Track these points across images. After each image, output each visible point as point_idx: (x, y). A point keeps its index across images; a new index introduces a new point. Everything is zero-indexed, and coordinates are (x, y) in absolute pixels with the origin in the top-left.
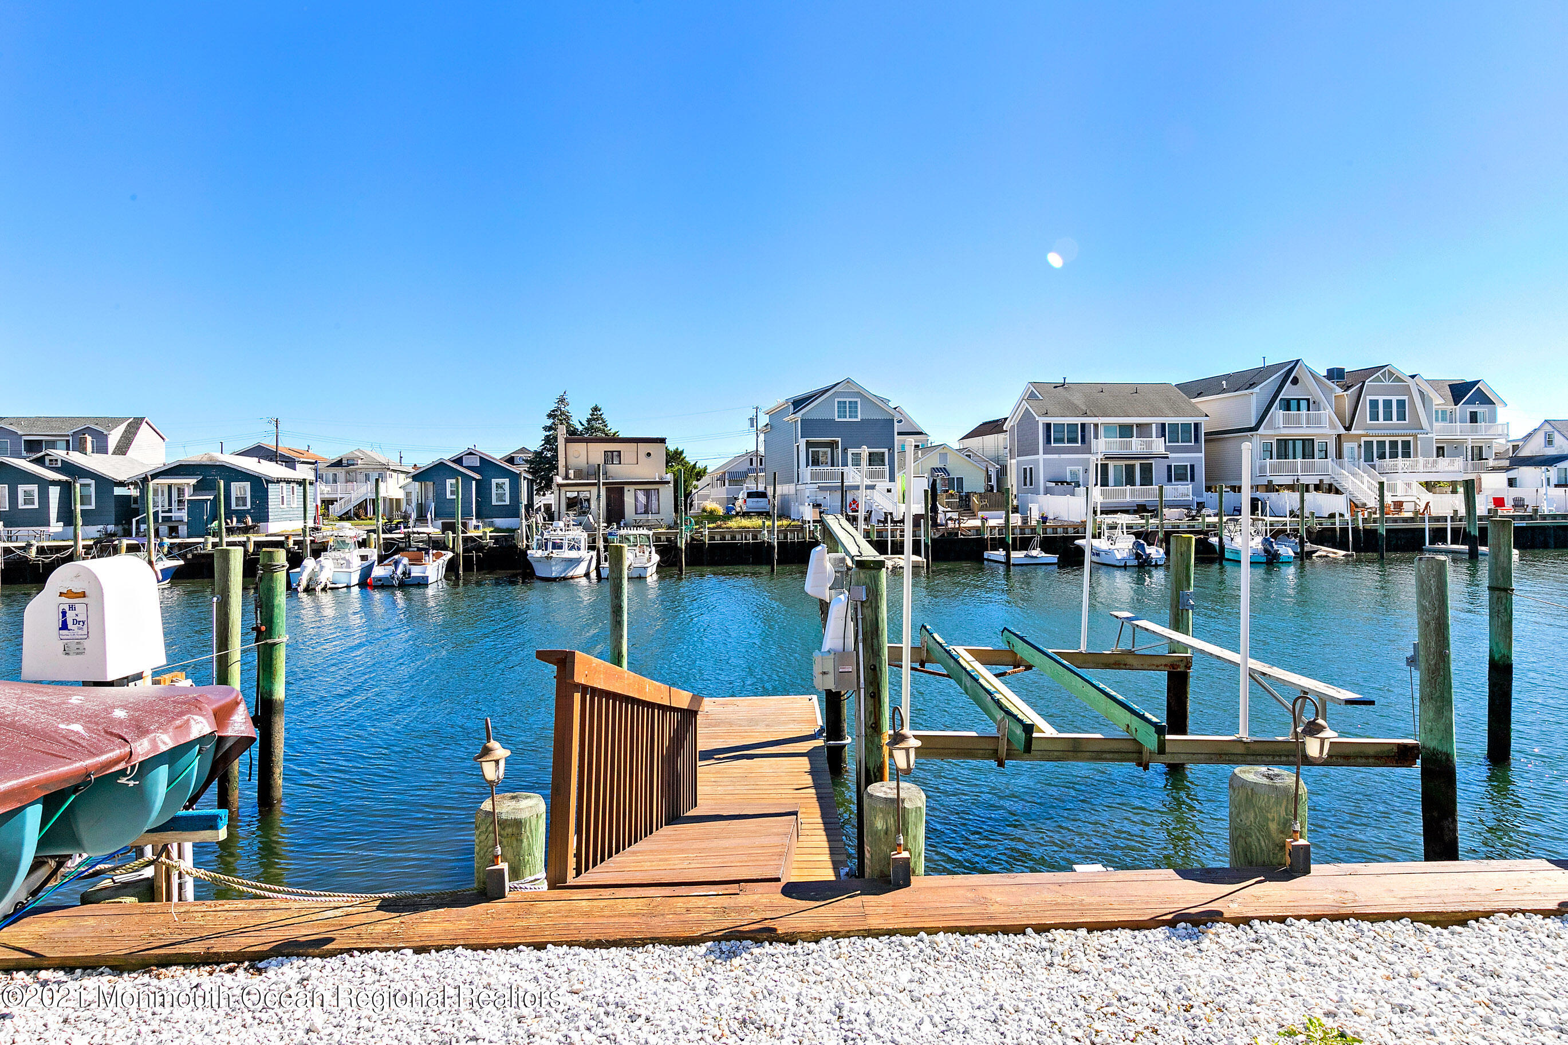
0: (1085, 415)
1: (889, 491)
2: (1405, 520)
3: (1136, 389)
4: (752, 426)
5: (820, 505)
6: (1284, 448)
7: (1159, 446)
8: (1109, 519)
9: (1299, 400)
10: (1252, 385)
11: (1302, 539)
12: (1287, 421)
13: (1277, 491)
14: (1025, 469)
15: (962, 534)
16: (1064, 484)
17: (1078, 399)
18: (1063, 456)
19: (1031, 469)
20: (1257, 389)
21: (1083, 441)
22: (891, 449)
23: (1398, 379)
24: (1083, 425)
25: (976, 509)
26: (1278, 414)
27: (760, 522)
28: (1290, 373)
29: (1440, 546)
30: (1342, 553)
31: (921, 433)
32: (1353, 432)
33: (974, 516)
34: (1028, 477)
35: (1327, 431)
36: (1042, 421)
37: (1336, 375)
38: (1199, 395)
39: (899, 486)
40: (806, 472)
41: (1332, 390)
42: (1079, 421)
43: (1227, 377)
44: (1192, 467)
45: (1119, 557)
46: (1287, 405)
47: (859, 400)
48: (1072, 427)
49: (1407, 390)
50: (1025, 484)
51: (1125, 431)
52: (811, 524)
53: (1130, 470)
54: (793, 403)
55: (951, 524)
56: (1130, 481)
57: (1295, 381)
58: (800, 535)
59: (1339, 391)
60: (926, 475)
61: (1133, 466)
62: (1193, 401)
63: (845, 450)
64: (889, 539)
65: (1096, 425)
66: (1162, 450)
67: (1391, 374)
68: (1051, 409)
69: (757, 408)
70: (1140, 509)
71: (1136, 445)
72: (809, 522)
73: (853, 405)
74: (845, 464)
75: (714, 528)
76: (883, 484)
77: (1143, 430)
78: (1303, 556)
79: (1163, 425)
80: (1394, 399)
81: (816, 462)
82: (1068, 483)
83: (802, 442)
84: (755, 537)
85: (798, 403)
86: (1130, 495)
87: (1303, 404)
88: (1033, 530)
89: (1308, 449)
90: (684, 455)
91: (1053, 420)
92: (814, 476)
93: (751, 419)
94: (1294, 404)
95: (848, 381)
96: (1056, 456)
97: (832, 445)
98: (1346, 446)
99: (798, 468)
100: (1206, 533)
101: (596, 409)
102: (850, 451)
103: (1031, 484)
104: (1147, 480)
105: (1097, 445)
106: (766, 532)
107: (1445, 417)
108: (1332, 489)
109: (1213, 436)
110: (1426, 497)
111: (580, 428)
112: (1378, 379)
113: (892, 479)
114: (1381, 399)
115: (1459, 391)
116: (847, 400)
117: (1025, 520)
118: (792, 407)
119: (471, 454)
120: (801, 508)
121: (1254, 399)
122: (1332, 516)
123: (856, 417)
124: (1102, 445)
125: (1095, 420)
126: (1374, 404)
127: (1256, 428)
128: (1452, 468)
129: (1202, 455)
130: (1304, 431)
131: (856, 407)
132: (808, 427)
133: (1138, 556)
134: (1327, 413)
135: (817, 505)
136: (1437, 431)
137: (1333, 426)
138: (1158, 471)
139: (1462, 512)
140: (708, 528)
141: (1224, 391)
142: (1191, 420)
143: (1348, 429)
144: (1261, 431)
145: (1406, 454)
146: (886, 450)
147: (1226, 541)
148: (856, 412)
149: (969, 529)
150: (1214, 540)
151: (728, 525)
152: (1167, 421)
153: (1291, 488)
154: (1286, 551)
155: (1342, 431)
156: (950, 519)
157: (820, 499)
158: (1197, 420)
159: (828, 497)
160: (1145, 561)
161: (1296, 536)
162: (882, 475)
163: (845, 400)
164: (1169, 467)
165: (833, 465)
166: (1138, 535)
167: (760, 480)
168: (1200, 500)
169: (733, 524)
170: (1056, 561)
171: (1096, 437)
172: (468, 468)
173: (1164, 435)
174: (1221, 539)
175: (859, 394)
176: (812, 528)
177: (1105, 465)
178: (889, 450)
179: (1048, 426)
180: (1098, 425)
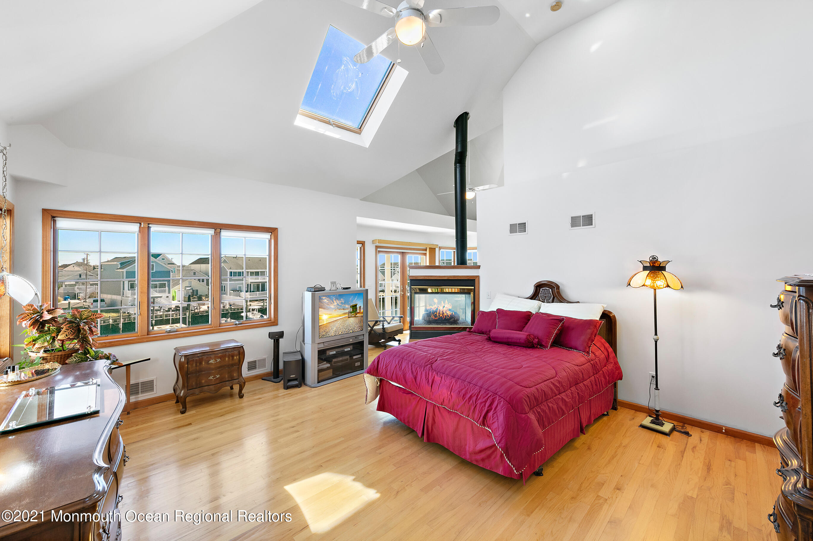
0: (244, 269)
1: (167, 297)
3: (260, 260)
14: (222, 286)
15: (201, 314)
16: (237, 291)
17: (241, 263)
18: (236, 282)
19: (224, 286)
31: (173, 264)
34: (223, 289)
36: (229, 271)
39: (172, 294)
42: (242, 271)
47: (154, 264)
48: (239, 273)
51: (257, 274)
55: (196, 311)
56: (258, 290)
61: (259, 284)
64: (171, 318)
68: (232, 266)
69: (87, 254)
71: (260, 278)
72: (133, 314)
76: (164, 295)
77: (263, 273)
83: (126, 280)
88: (227, 310)
91: (233, 271)
96: (234, 282)
102: (151, 283)
103: (224, 291)
104: (263, 290)
113: (169, 292)
117: (224, 307)
118: (119, 265)
124: (250, 278)
149: (203, 312)
162: (165, 291)
171: (248, 276)
177: (250, 285)
178: (168, 282)
179: (231, 272)
180: (248, 272)
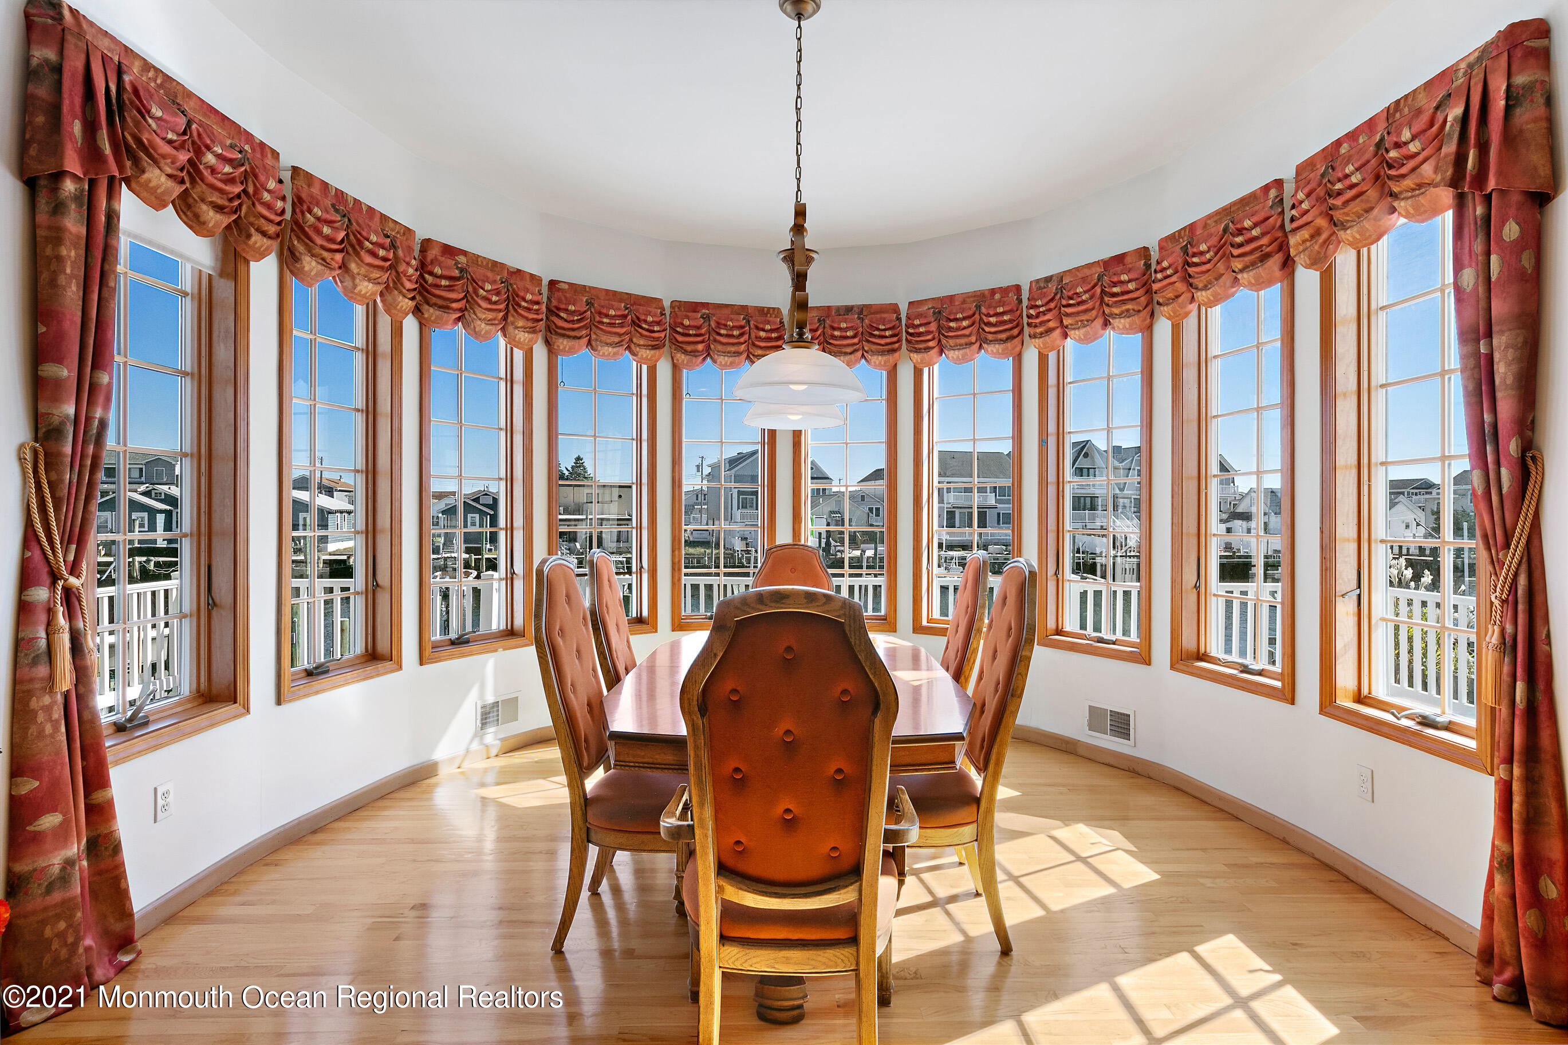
4: (698, 471)
6: (1077, 503)
7: (990, 499)
8: (950, 554)
9: (1088, 469)
25: (859, 542)
27: (702, 550)
28: (1084, 449)
33: (858, 548)
35: (1107, 491)
37: (1114, 451)
40: (738, 514)
41: (1112, 461)
46: (1080, 472)
52: (740, 553)
53: (971, 515)
54: (729, 462)
57: (1086, 455)
59: (1117, 463)
60: (825, 516)
66: (992, 502)
81: (744, 507)
84: (698, 562)
85: (733, 462)
86: (967, 534)
87: (1091, 472)
89: (1093, 504)
92: (743, 516)
93: (698, 466)
94: (1085, 471)
97: (756, 494)
98: (1121, 501)
99: (732, 509)
101: (579, 459)
105: (947, 497)
106: (706, 558)
111: (567, 473)
119: (486, 494)
120: (733, 540)
125: (947, 479)
130: (1090, 491)
132: (739, 480)
134: (1107, 478)
135: (744, 539)
137: (1111, 488)
138: (991, 516)
143: (1122, 489)
152: (998, 481)
155: (1118, 492)
156: (839, 551)
157: (747, 534)
164: (999, 514)
165: (756, 509)
167: (703, 511)
172: (483, 505)
173: (994, 491)
176: (739, 556)
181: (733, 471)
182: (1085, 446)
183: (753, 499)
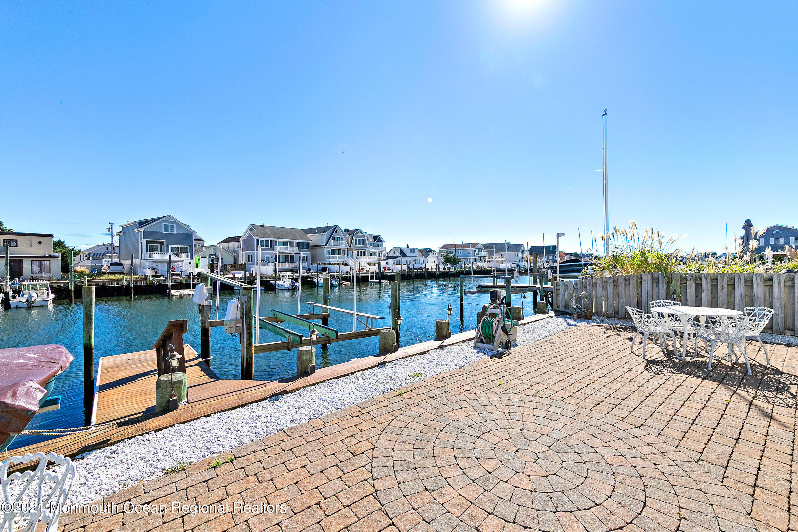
0: (272, 237)
1: (190, 263)
2: (364, 273)
3: (289, 230)
4: (109, 231)
5: (155, 269)
6: (333, 252)
7: (296, 249)
8: (282, 274)
10: (324, 232)
11: (340, 279)
12: (334, 243)
13: (331, 265)
14: (249, 256)
17: (269, 232)
18: (264, 252)
19: (252, 256)
20: (326, 233)
21: (271, 247)
22: (191, 246)
23: (362, 233)
24: (271, 241)
25: (230, 270)
26: (332, 241)
27: (121, 277)
28: (335, 229)
29: (372, 280)
30: (350, 283)
31: (201, 240)
32: (351, 248)
33: (229, 273)
34: (250, 259)
35: (345, 247)
36: (256, 239)
37: (347, 230)
38: (309, 233)
39: (195, 261)
40: (147, 255)
41: (346, 235)
42: (269, 239)
43: (317, 228)
44: (307, 257)
45: (286, 286)
46: (334, 239)
47: (175, 225)
48: (267, 242)
49: (364, 237)
50: (249, 261)
51: (285, 244)
52: (151, 277)
53: (287, 257)
54: (138, 223)
56: (287, 261)
57: (336, 232)
58: (144, 282)
59: (348, 236)
60: (207, 257)
62: (307, 235)
63: (168, 246)
64: (192, 283)
65: (276, 242)
66: (297, 251)
67: (360, 232)
68: (259, 234)
69: (112, 224)
70: (291, 270)
71: (289, 249)
72: (150, 276)
73: (172, 227)
74: (168, 251)
75: (91, 280)
76: (187, 260)
77: (291, 244)
78: (340, 284)
79: (298, 242)
80: (361, 239)
81: (151, 250)
82: (266, 261)
83: (144, 242)
84: (117, 284)
85: (141, 224)
86: (288, 265)
87: (338, 238)
89: (339, 252)
90: (64, 244)
91: (260, 239)
92: (151, 256)
93: (109, 229)
94: (336, 238)
95: (169, 216)
96: (261, 252)
97: (160, 243)
98: (349, 252)
99: (142, 252)
100: (312, 278)
102: (170, 246)
103: (251, 261)
104: (293, 260)
105: (276, 248)
106: (125, 281)
107: (372, 245)
108: (346, 264)
109: (314, 247)
110: (369, 267)
112: (357, 233)
113: (191, 258)
114: (358, 239)
115: (376, 238)
116: (169, 224)
117: (250, 274)
118: (138, 225)
120: (144, 270)
121: (325, 236)
122: (347, 272)
123: (174, 232)
124: (278, 249)
125: (276, 240)
126: (356, 240)
127: (326, 245)
128: (374, 259)
129: (310, 253)
130: (339, 247)
131: (174, 228)
132: (147, 234)
133: (293, 286)
134: (345, 242)
135: (154, 269)
136: (370, 249)
137: (346, 246)
138: (296, 257)
139: (377, 271)
140: (87, 280)
141: (316, 233)
142: (307, 242)
143: (350, 247)
144: (327, 246)
145: (364, 255)
146: (188, 247)
147: (319, 280)
148: (174, 230)
150: (315, 280)
151: (100, 278)
152: (299, 241)
153: (335, 264)
154: (336, 283)
155: (349, 248)
157: (154, 266)
158: (308, 241)
159: (159, 265)
160: (295, 287)
161: (338, 279)
162: (186, 257)
163: (168, 224)
164: (300, 257)
165: (161, 251)
166: (292, 279)
167: (113, 257)
168: (310, 267)
169: (104, 277)
170: (263, 289)
171: (276, 245)
173: (298, 246)
174: (317, 280)
175: (175, 222)
176: (151, 279)
177: (279, 255)
178: (190, 246)
179: (258, 240)
180: (277, 241)
181: (143, 229)
182: (336, 228)
183: (157, 246)
